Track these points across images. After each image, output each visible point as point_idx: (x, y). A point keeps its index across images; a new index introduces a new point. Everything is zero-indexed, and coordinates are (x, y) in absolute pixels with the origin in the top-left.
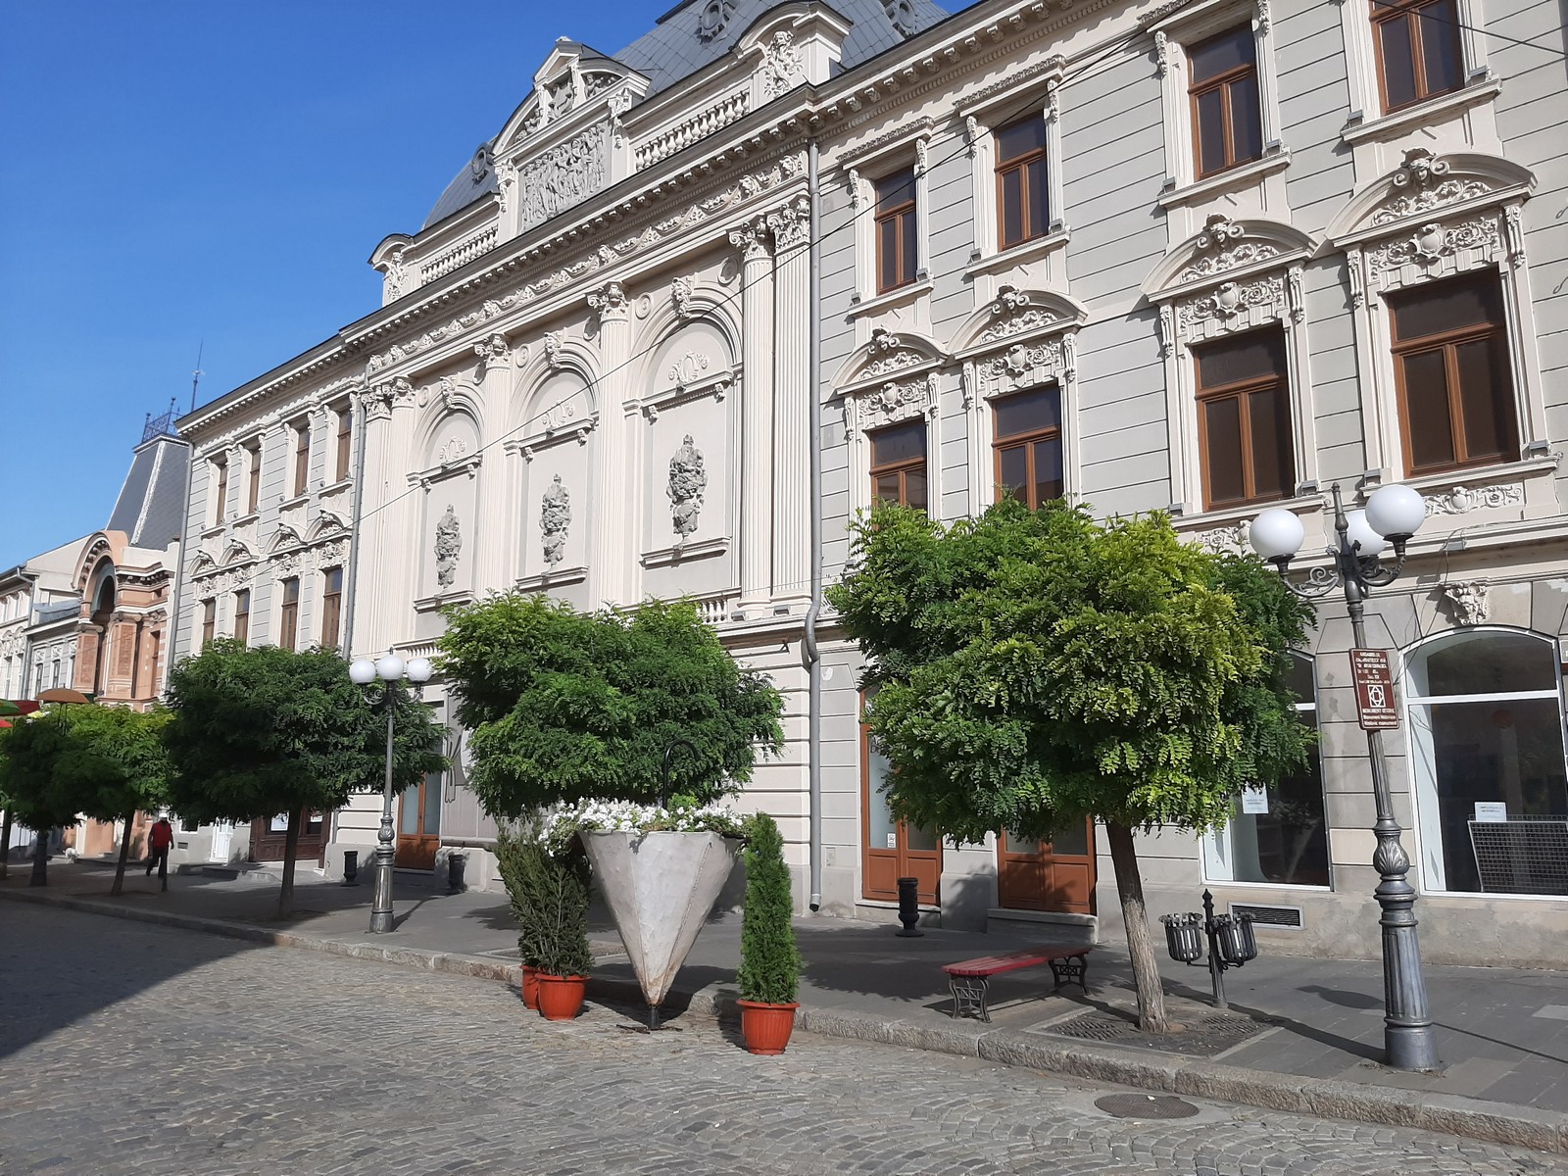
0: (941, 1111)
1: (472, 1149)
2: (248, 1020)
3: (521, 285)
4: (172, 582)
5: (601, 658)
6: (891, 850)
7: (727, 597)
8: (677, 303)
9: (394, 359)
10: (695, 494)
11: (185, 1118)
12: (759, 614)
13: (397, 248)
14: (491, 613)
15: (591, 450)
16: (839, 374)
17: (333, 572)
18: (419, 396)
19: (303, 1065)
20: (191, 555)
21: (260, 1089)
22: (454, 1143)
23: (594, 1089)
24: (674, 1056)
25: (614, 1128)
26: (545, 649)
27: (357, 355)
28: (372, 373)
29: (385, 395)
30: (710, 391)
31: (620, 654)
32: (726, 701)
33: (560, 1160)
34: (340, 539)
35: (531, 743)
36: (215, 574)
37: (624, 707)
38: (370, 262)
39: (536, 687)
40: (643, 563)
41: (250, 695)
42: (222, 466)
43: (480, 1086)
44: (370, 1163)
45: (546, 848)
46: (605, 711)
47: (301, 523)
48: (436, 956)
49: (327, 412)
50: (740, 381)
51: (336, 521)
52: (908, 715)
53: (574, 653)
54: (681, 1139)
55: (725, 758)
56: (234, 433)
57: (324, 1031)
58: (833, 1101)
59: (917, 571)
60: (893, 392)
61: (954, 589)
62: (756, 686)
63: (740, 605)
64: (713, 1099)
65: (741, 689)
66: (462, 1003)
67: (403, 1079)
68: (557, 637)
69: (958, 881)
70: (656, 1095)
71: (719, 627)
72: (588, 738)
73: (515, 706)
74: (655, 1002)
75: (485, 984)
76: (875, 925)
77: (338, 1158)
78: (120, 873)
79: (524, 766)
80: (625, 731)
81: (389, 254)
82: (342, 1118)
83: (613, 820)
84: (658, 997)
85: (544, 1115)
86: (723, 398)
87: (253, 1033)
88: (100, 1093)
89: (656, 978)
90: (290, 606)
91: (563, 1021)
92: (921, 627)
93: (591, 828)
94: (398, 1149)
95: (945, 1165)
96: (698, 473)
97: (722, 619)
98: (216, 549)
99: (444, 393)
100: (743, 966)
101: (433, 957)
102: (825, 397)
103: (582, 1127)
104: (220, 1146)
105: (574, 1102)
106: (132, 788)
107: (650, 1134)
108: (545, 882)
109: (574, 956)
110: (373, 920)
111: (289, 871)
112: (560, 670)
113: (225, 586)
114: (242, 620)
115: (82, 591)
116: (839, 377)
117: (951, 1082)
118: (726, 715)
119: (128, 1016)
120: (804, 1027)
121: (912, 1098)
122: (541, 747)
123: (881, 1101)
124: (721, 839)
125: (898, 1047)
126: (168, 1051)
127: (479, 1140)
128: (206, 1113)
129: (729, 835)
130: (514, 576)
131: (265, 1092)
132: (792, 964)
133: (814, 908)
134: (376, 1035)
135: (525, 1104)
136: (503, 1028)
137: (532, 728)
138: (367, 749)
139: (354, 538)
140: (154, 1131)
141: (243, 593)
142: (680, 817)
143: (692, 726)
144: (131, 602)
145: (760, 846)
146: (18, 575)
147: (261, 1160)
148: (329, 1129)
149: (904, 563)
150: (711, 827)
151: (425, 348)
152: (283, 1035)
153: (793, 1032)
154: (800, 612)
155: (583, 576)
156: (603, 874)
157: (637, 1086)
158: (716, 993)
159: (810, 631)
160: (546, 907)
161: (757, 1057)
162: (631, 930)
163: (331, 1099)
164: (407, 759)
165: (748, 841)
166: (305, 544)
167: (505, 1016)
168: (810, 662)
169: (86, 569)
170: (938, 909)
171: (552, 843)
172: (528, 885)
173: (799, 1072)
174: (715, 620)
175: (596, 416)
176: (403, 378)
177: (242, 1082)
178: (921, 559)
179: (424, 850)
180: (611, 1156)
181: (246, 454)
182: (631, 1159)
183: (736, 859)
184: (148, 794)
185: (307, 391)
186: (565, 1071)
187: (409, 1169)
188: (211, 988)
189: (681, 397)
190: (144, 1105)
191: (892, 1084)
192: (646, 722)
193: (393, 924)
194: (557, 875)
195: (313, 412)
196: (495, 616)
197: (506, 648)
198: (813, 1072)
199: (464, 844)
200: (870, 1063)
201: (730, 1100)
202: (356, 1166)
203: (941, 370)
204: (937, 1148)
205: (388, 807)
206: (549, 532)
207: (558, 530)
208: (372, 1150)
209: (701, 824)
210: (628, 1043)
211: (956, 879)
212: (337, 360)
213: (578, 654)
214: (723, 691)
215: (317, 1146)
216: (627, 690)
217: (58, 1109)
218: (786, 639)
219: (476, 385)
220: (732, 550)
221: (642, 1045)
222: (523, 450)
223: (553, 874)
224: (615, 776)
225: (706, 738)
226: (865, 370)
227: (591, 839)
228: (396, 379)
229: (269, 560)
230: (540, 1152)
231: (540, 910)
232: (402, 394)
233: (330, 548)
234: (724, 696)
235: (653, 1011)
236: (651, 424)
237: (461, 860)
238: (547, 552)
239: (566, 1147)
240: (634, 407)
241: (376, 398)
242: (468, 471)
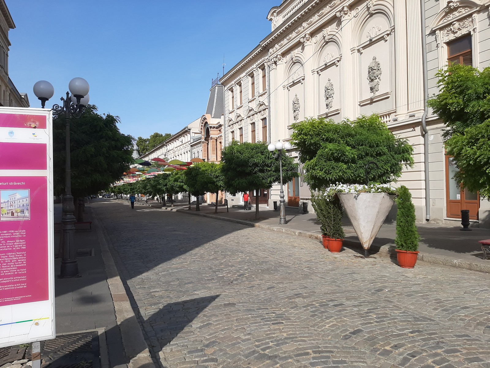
0: (477, 293)
1: (303, 290)
2: (244, 247)
3: (314, 15)
4: (223, 127)
5: (344, 137)
6: (458, 200)
7: (391, 113)
8: (368, 8)
9: (276, 49)
10: (378, 78)
11: (224, 274)
12: (403, 118)
13: (274, 12)
14: (307, 125)
15: (340, 68)
16: (433, 22)
17: (264, 119)
18: (285, 59)
19: (257, 261)
20: (227, 119)
21: (244, 267)
22: (298, 287)
23: (344, 275)
24: (373, 266)
25: (350, 288)
26: (325, 135)
27: (265, 49)
28: (270, 55)
29: (274, 61)
30: (382, 38)
31: (350, 135)
32: (390, 149)
33: (330, 296)
34: (265, 109)
35: (322, 166)
36: (233, 124)
37: (352, 153)
38: (267, 18)
39: (323, 148)
40: (360, 105)
41: (242, 157)
42: (232, 91)
43: (308, 271)
44: (272, 291)
45: (326, 198)
46: (346, 155)
47: (254, 105)
48: (298, 231)
49: (259, 70)
50: (393, 33)
51: (263, 104)
52: (464, 147)
53: (334, 136)
54: (373, 294)
55: (391, 169)
56: (234, 81)
57: (264, 251)
58: (432, 286)
59: (468, 88)
60: (457, 25)
61: (483, 95)
62: (402, 143)
63: (396, 116)
64: (386, 282)
65: (396, 145)
66: (304, 246)
67: (285, 267)
68: (328, 131)
69: (486, 211)
70: (366, 278)
71: (388, 124)
72: (340, 164)
73: (317, 155)
74: (366, 249)
75: (312, 240)
76: (452, 226)
77: (263, 289)
78: (216, 208)
79: (321, 174)
80: (353, 161)
81: (273, 14)
82: (266, 277)
83: (348, 189)
84: (367, 247)
85: (327, 282)
86: (387, 40)
87: (245, 251)
88: (203, 265)
89: (366, 242)
90: (253, 131)
91: (336, 253)
92: (469, 111)
93: (341, 192)
94: (281, 288)
95: (478, 313)
96: (378, 69)
97: (389, 121)
98: (233, 116)
99: (292, 57)
100: (397, 238)
101: (297, 232)
102: (428, 32)
103: (339, 286)
104: (232, 282)
105: (337, 278)
106: (217, 184)
107: (362, 291)
108: (327, 209)
109: (338, 233)
110: (280, 221)
111: (257, 207)
112: (330, 142)
113: (236, 127)
114: (241, 136)
115: (202, 132)
116: (432, 24)
117: (482, 282)
118: (391, 154)
119: (214, 245)
120: (422, 259)
121: (464, 287)
122: (325, 168)
123: (452, 287)
124: (387, 195)
125: (460, 269)
126: (222, 255)
127: (306, 287)
128: (229, 273)
129: (391, 194)
130: (317, 115)
131: (246, 268)
132: (416, 238)
133: (427, 220)
134: (278, 253)
135: (321, 278)
136: (316, 254)
137: (322, 162)
138: (275, 171)
139: (269, 108)
140: (215, 277)
141: (241, 129)
142: (372, 188)
143: (378, 159)
144: (214, 134)
145: (402, 197)
146: (186, 129)
147: (242, 287)
148: (262, 280)
149: (460, 86)
150: (384, 191)
151: (285, 43)
152: (253, 252)
153: (417, 261)
154: (419, 116)
155: (339, 112)
156: (346, 207)
157: (359, 275)
158: (389, 247)
159: (424, 122)
160: (328, 217)
161: (403, 269)
162: (356, 225)
163: (263, 271)
164: (287, 174)
165: (398, 196)
166: (256, 112)
167: (317, 250)
168: (424, 134)
169: (202, 126)
170: (478, 221)
171: (328, 197)
172: (322, 210)
173: (419, 275)
174: (387, 122)
175: (341, 56)
176: (279, 55)
177: (240, 264)
178: (469, 84)
179: (296, 201)
180: (348, 297)
181: (238, 86)
182: (355, 299)
183: (394, 202)
184: (221, 186)
185: (253, 64)
186: (335, 268)
187: (283, 294)
188: (236, 238)
189: (372, 43)
190: (214, 269)
191: (457, 282)
192: (361, 157)
193: (286, 222)
194: (331, 207)
195: (255, 71)
196: (308, 126)
197: (312, 136)
198: (425, 275)
199: (307, 199)
200: (448, 274)
201: (392, 282)
202: (268, 292)
203: (478, 12)
204: (474, 306)
205: (282, 188)
206: (327, 98)
207: (330, 97)
208: (273, 287)
209: (380, 190)
210: (357, 261)
211: (486, 210)
212: (260, 52)
213: (335, 136)
214: (389, 146)
215: (258, 285)
216: (354, 147)
217: (193, 269)
218: (414, 126)
219: (302, 52)
220: (392, 97)
221: (362, 262)
222: (317, 72)
223: (329, 207)
224: (350, 176)
225: (383, 162)
226: (444, 19)
227: (341, 195)
228: (277, 56)
229: (247, 118)
230: (325, 293)
231: (326, 218)
232: (279, 60)
233: (262, 112)
234: (390, 147)
235: (366, 251)
236: (361, 55)
237: (306, 204)
238: (327, 105)
239: (333, 293)
240: (354, 50)
241: (272, 63)
242: (301, 82)
